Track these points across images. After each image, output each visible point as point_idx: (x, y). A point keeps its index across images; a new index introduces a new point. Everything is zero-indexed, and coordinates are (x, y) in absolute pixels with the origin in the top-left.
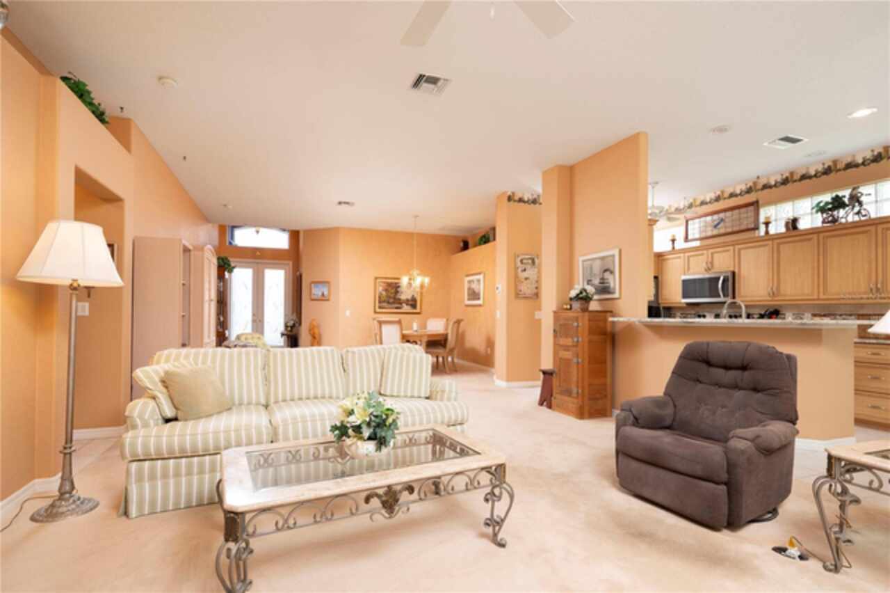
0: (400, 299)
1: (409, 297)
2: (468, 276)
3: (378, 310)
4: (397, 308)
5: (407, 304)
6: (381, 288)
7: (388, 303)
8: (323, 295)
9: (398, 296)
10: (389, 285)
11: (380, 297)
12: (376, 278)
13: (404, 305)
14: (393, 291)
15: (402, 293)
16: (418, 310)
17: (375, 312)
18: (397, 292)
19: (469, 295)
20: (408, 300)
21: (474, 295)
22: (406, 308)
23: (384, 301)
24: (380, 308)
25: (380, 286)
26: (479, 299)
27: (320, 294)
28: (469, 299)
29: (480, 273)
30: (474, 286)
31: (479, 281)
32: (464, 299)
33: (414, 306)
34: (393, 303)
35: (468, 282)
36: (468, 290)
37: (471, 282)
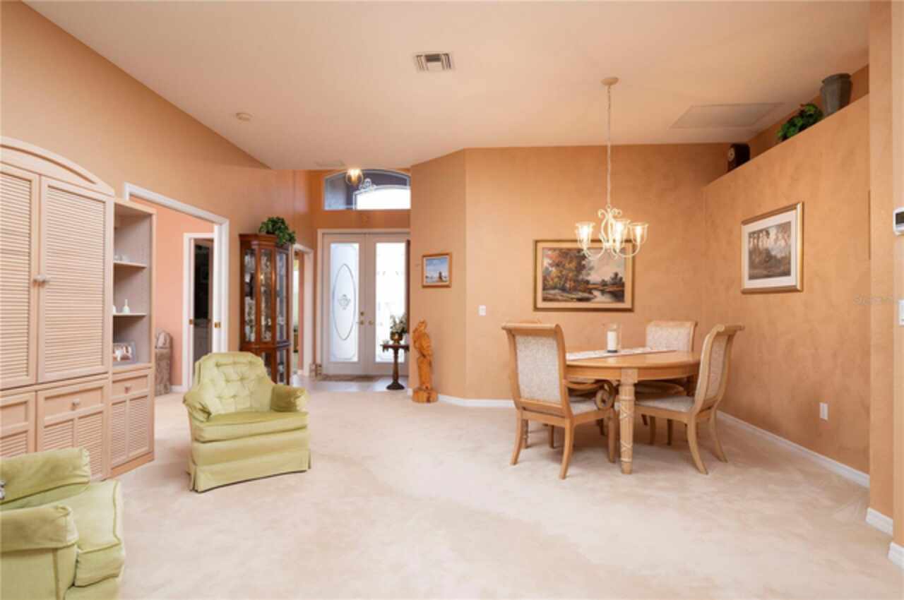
0: (588, 282)
1: (608, 277)
2: (745, 222)
3: (541, 304)
4: (580, 300)
5: (603, 292)
6: (547, 262)
7: (563, 289)
8: (440, 277)
9: (583, 276)
10: (565, 253)
11: (545, 279)
12: (537, 242)
13: (596, 293)
14: (573, 265)
15: (591, 269)
16: (627, 305)
17: (536, 309)
18: (580, 268)
19: (752, 265)
20: (604, 283)
21: (769, 264)
22: (600, 300)
23: (554, 288)
24: (545, 299)
25: (548, 256)
26: (787, 273)
27: (436, 275)
28: (752, 277)
29: (792, 208)
30: (771, 243)
31: (785, 228)
32: (740, 279)
33: (618, 295)
34: (575, 289)
35: (752, 235)
36: (751, 253)
37: (761, 235)
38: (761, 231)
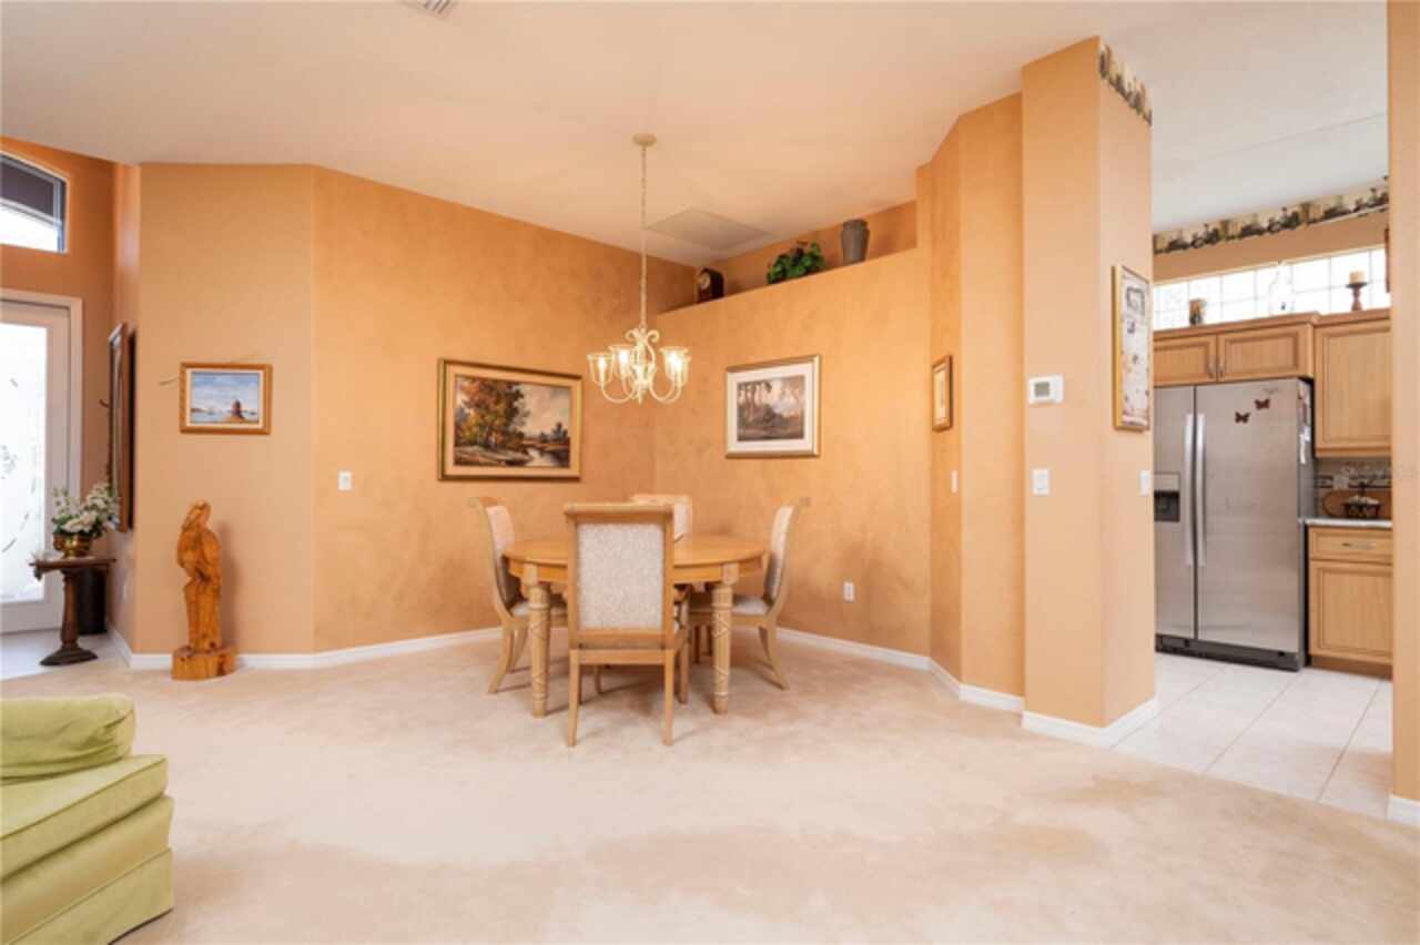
0: (521, 436)
1: (549, 431)
2: (733, 369)
3: (452, 470)
4: (511, 463)
5: (542, 451)
6: (461, 398)
7: (486, 446)
8: (237, 411)
9: (515, 427)
10: (487, 386)
11: (458, 427)
12: (447, 362)
13: (533, 453)
14: (501, 407)
15: (527, 414)
16: (573, 471)
17: (445, 478)
18: (512, 412)
19: (742, 423)
20: (543, 439)
21: (765, 423)
22: (539, 463)
23: (472, 443)
24: (459, 462)
25: (463, 388)
26: (799, 435)
28: (741, 438)
29: (808, 359)
30: (777, 400)
31: (796, 382)
32: (725, 441)
33: (562, 457)
34: (503, 446)
35: (741, 386)
36: (741, 409)
37: (758, 387)
38: (759, 383)
